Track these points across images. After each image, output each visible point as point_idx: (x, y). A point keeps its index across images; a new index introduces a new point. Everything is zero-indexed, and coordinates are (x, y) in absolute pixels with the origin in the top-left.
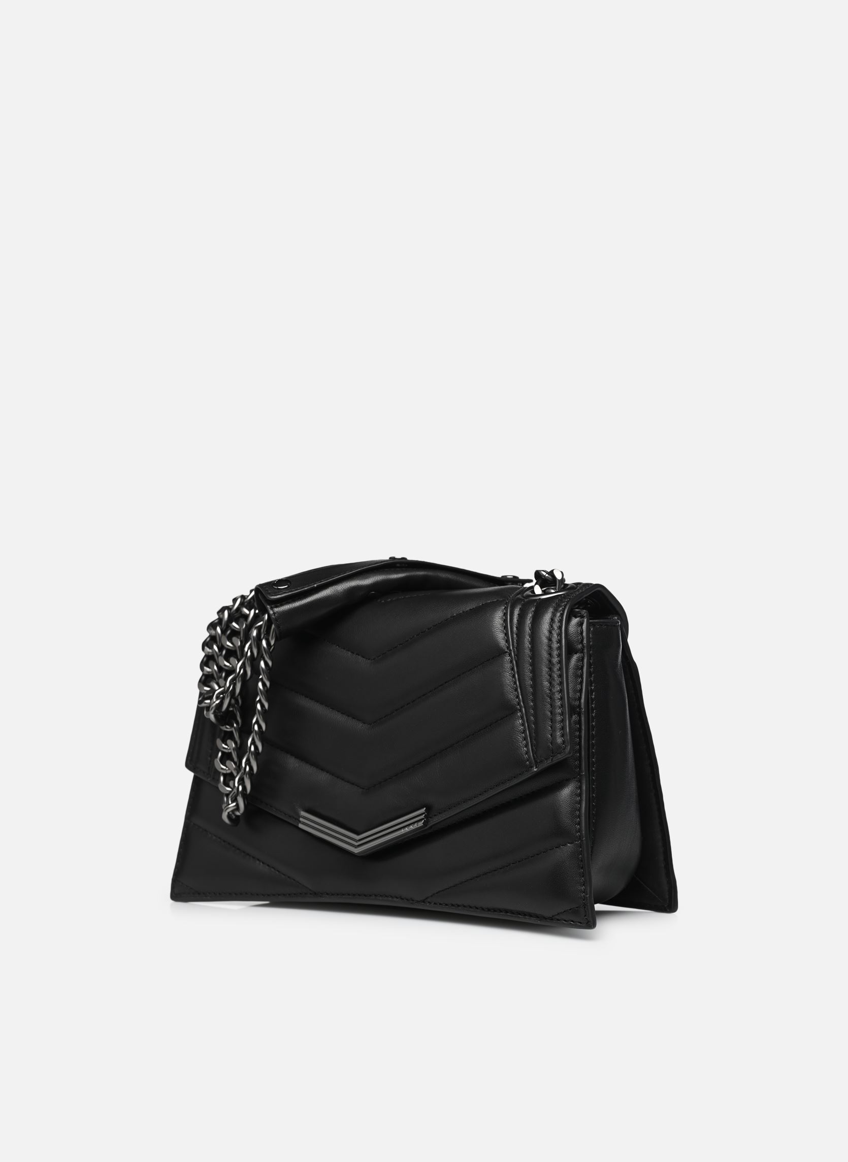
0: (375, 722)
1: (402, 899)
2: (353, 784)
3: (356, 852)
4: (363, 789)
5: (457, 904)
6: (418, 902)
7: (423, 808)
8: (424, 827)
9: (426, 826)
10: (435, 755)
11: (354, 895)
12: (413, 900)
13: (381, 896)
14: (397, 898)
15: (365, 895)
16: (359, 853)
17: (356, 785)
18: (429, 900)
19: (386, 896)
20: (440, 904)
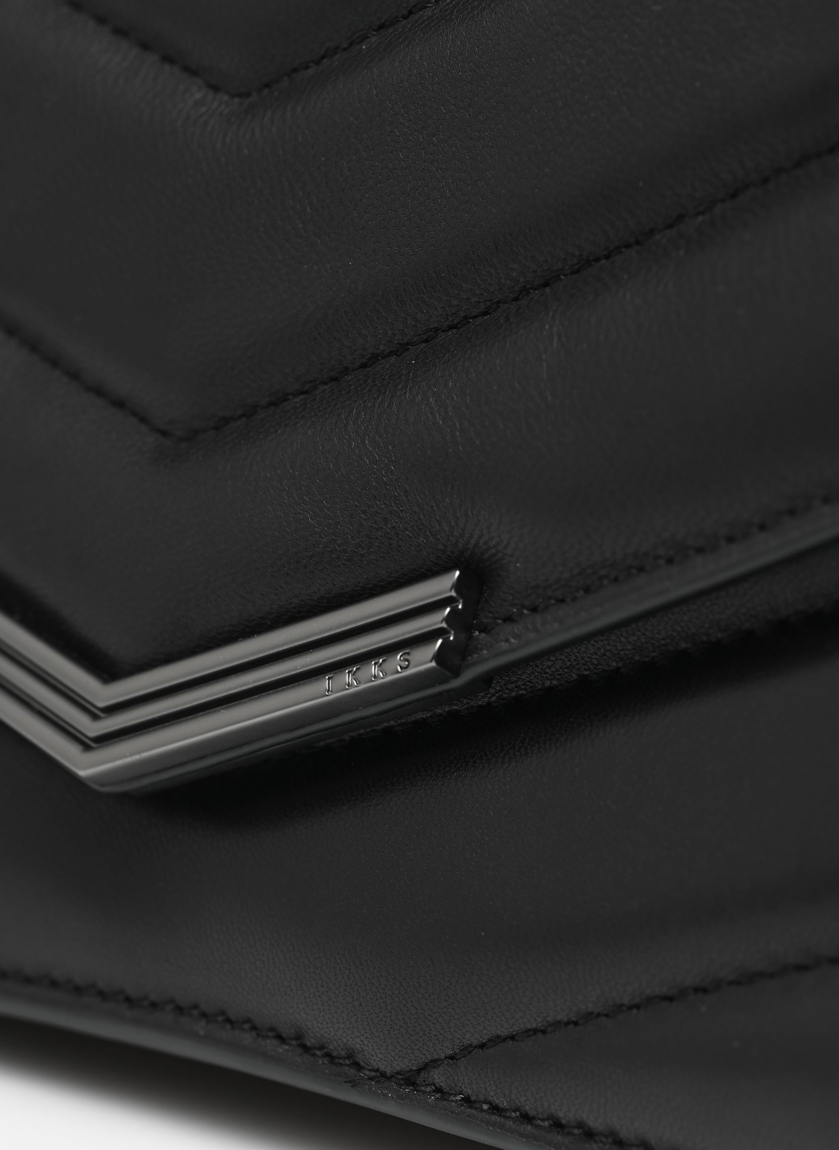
0: (267, 86)
1: (305, 1048)
2: (120, 404)
3: (82, 773)
4: (164, 433)
5: (580, 1125)
6: (381, 1077)
7: (444, 569)
8: (442, 682)
9: (456, 673)
10: (546, 285)
11: (78, 990)
12: (357, 1066)
13: (204, 1015)
14: (281, 1038)
15: (128, 1000)
16: (101, 779)
17: (134, 414)
18: (438, 1076)
19: (229, 1021)
20: (495, 1109)
